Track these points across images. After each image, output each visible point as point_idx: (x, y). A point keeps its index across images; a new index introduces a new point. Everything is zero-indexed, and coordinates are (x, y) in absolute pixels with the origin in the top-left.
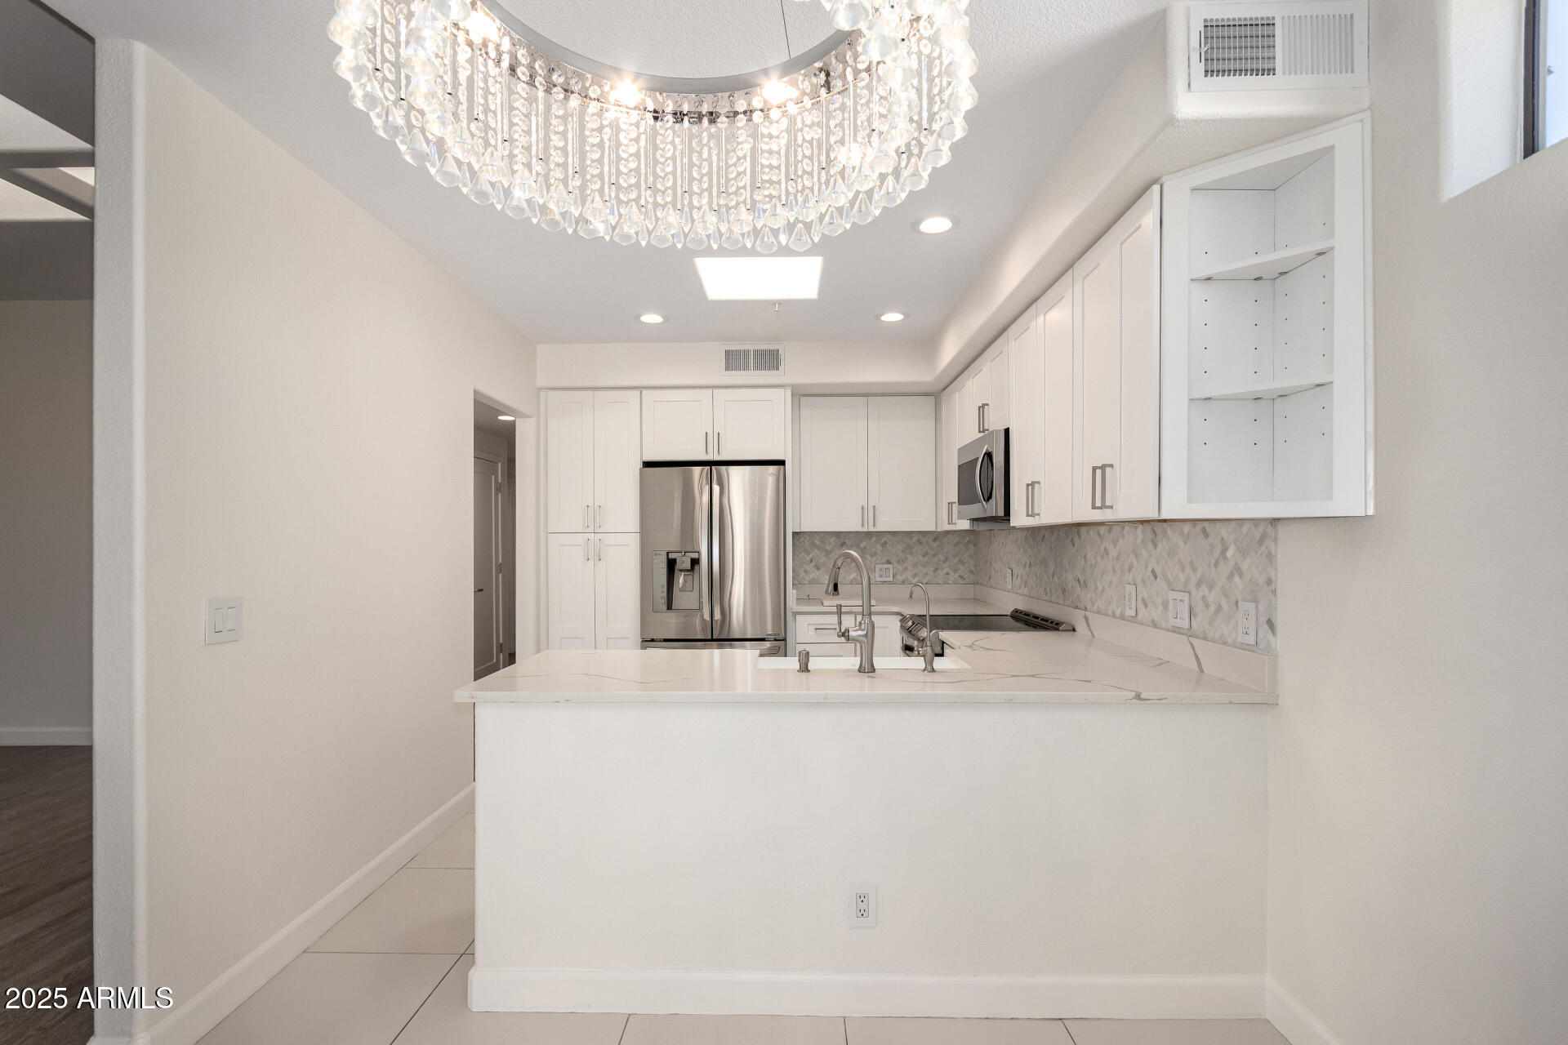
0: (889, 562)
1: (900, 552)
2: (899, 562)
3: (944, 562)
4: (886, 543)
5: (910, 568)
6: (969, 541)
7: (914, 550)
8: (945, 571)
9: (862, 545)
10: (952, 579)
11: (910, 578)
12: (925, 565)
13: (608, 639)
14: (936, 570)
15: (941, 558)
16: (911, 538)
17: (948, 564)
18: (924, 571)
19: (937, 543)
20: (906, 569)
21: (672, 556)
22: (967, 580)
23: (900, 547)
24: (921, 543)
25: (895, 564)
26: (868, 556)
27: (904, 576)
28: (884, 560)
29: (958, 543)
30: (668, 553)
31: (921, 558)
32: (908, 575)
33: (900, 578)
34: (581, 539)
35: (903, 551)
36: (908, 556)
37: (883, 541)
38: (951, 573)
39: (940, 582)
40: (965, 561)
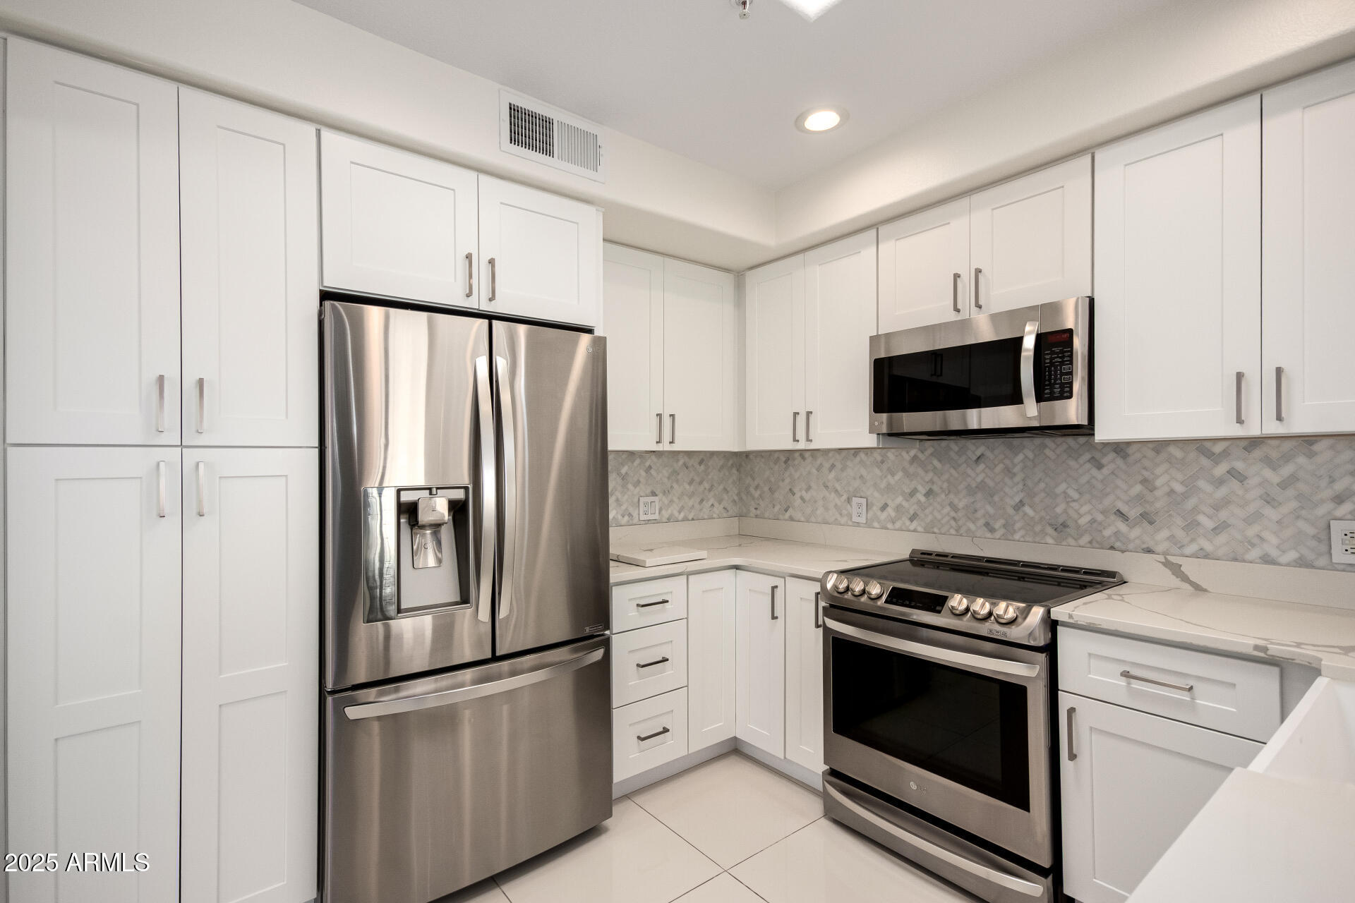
0: (654, 494)
1: (665, 480)
2: (664, 493)
3: (710, 490)
4: (650, 467)
5: (675, 499)
6: (732, 465)
7: (679, 477)
8: (710, 503)
9: (624, 470)
10: (717, 512)
11: (676, 514)
12: (691, 496)
13: (220, 706)
14: (702, 501)
15: (706, 485)
16: (678, 461)
17: (712, 493)
18: (691, 503)
19: (702, 467)
20: (672, 501)
21: (407, 497)
22: (731, 513)
23: (665, 472)
24: (687, 468)
25: (661, 495)
26: (630, 486)
27: (669, 511)
28: (648, 491)
29: (722, 467)
30: (399, 491)
31: (687, 487)
32: (674, 510)
33: (666, 514)
34: (138, 462)
35: (669, 478)
36: (675, 486)
37: (647, 464)
38: (716, 504)
39: (706, 517)
40: (728, 489)
